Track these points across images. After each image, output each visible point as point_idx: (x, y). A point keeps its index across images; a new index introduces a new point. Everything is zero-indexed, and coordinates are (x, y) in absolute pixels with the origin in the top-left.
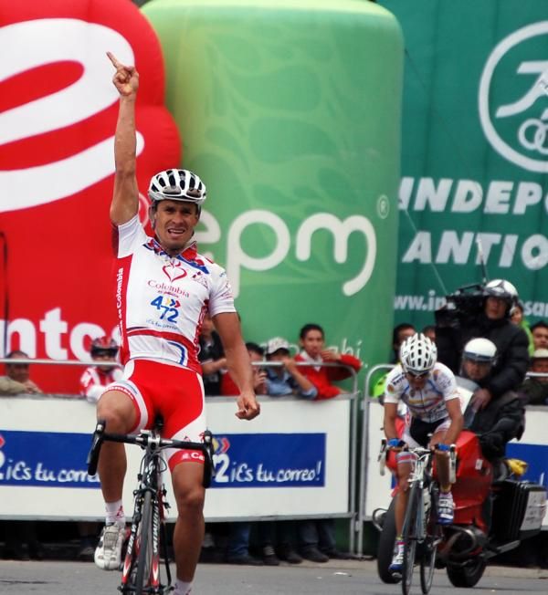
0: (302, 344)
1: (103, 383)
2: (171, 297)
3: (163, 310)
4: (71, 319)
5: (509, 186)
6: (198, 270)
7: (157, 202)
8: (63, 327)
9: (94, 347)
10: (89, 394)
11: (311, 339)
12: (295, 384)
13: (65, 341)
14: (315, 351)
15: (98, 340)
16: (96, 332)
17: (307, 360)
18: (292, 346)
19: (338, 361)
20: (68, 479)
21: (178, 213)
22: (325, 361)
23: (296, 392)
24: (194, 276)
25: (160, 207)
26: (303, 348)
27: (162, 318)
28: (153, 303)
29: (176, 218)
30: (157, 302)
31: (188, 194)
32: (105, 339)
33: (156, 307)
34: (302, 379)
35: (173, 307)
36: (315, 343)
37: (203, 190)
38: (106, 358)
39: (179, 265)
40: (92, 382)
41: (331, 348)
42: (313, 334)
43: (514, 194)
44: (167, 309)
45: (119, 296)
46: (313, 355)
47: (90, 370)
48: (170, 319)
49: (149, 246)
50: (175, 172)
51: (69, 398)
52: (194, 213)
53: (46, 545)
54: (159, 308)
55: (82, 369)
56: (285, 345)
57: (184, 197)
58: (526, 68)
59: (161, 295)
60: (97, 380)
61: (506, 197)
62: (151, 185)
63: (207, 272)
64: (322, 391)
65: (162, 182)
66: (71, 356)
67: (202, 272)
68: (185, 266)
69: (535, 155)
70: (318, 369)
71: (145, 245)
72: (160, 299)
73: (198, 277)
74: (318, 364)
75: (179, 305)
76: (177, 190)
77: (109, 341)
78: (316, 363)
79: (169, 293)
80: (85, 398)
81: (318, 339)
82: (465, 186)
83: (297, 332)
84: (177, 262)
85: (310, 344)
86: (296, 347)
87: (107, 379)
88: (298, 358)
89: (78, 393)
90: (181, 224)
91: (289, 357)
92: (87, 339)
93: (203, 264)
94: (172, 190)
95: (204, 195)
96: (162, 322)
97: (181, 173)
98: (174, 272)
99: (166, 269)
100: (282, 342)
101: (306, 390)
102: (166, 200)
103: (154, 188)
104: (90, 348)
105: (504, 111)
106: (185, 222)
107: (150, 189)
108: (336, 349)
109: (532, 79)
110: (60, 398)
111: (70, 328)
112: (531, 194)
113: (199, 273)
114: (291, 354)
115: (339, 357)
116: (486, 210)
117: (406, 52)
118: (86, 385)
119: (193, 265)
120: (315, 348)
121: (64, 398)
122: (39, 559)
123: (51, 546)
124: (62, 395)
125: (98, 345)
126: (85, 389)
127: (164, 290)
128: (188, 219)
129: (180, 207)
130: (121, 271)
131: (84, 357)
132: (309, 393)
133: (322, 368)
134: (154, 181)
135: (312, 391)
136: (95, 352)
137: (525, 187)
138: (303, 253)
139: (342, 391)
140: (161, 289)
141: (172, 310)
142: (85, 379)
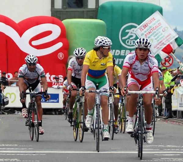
4: (51, 74)
5: (124, 51)
8: (49, 76)
13: (50, 78)
20: (51, 101)
43: (125, 52)
53: (47, 112)
58: (127, 31)
61: (124, 53)
69: (129, 46)
82: (117, 51)
105: (123, 38)
109: (128, 32)
112: (128, 52)
116: (121, 55)
117: (107, 28)
122: (46, 115)
123: (48, 112)
137: (127, 51)
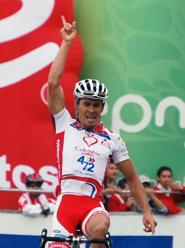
0: (158, 180)
1: (33, 203)
2: (89, 156)
3: (85, 164)
4: (13, 162)
6: (104, 138)
7: (80, 99)
8: (8, 167)
9: (27, 180)
10: (24, 210)
11: (164, 176)
12: (154, 204)
13: (9, 176)
14: (167, 184)
15: (30, 176)
16: (29, 171)
17: (161, 189)
18: (152, 180)
19: (181, 191)
21: (92, 106)
22: (173, 190)
23: (154, 209)
24: (102, 142)
25: (82, 102)
26: (159, 182)
27: (84, 169)
28: (79, 160)
29: (91, 109)
30: (81, 160)
31: (98, 95)
32: (35, 175)
33: (81, 163)
34: (158, 201)
35: (91, 162)
36: (167, 179)
37: (107, 93)
38: (35, 187)
39: (93, 135)
40: (26, 202)
41: (176, 182)
42: (166, 173)
44: (87, 163)
45: (58, 156)
46: (165, 186)
47: (25, 195)
48: (89, 170)
49: (74, 125)
50: (90, 81)
51: (11, 213)
52: (101, 106)
54: (82, 163)
55: (20, 194)
56: (148, 180)
57: (96, 97)
59: (84, 155)
60: (29, 201)
62: (76, 89)
63: (109, 139)
64: (171, 209)
65: (82, 87)
66: (13, 186)
67: (107, 139)
68: (96, 136)
70: (168, 195)
71: (71, 125)
72: (83, 158)
73: (104, 142)
74: (168, 192)
75: (94, 161)
76: (91, 93)
77: (37, 176)
78: (167, 192)
79: (88, 154)
80: (21, 212)
81: (169, 177)
83: (155, 171)
84: (92, 134)
85: (163, 179)
86: (155, 182)
87: (36, 201)
88: (156, 188)
89: (17, 209)
90: (93, 113)
91: (150, 188)
92: (23, 175)
93: (107, 134)
94: (89, 92)
95: (107, 95)
96: (84, 172)
97: (94, 82)
98: (90, 140)
99: (85, 139)
100: (146, 179)
101: (160, 209)
102: (85, 98)
103: (78, 91)
104: (25, 180)
106: (96, 111)
107: (75, 91)
108: (180, 182)
110: (5, 212)
111: (12, 168)
113: (105, 140)
114: (151, 186)
115: (181, 188)
118: (22, 204)
119: (101, 135)
120: (167, 182)
121: (8, 212)
124: (6, 210)
125: (30, 179)
126: (21, 207)
127: (85, 153)
128: (97, 109)
129: (93, 102)
130: (58, 141)
131: (21, 186)
132: (163, 210)
133: (171, 194)
134: (77, 86)
135: (164, 209)
136: (29, 184)
138: (160, 122)
139: (183, 209)
140: (83, 152)
141: (90, 164)
142: (22, 200)
